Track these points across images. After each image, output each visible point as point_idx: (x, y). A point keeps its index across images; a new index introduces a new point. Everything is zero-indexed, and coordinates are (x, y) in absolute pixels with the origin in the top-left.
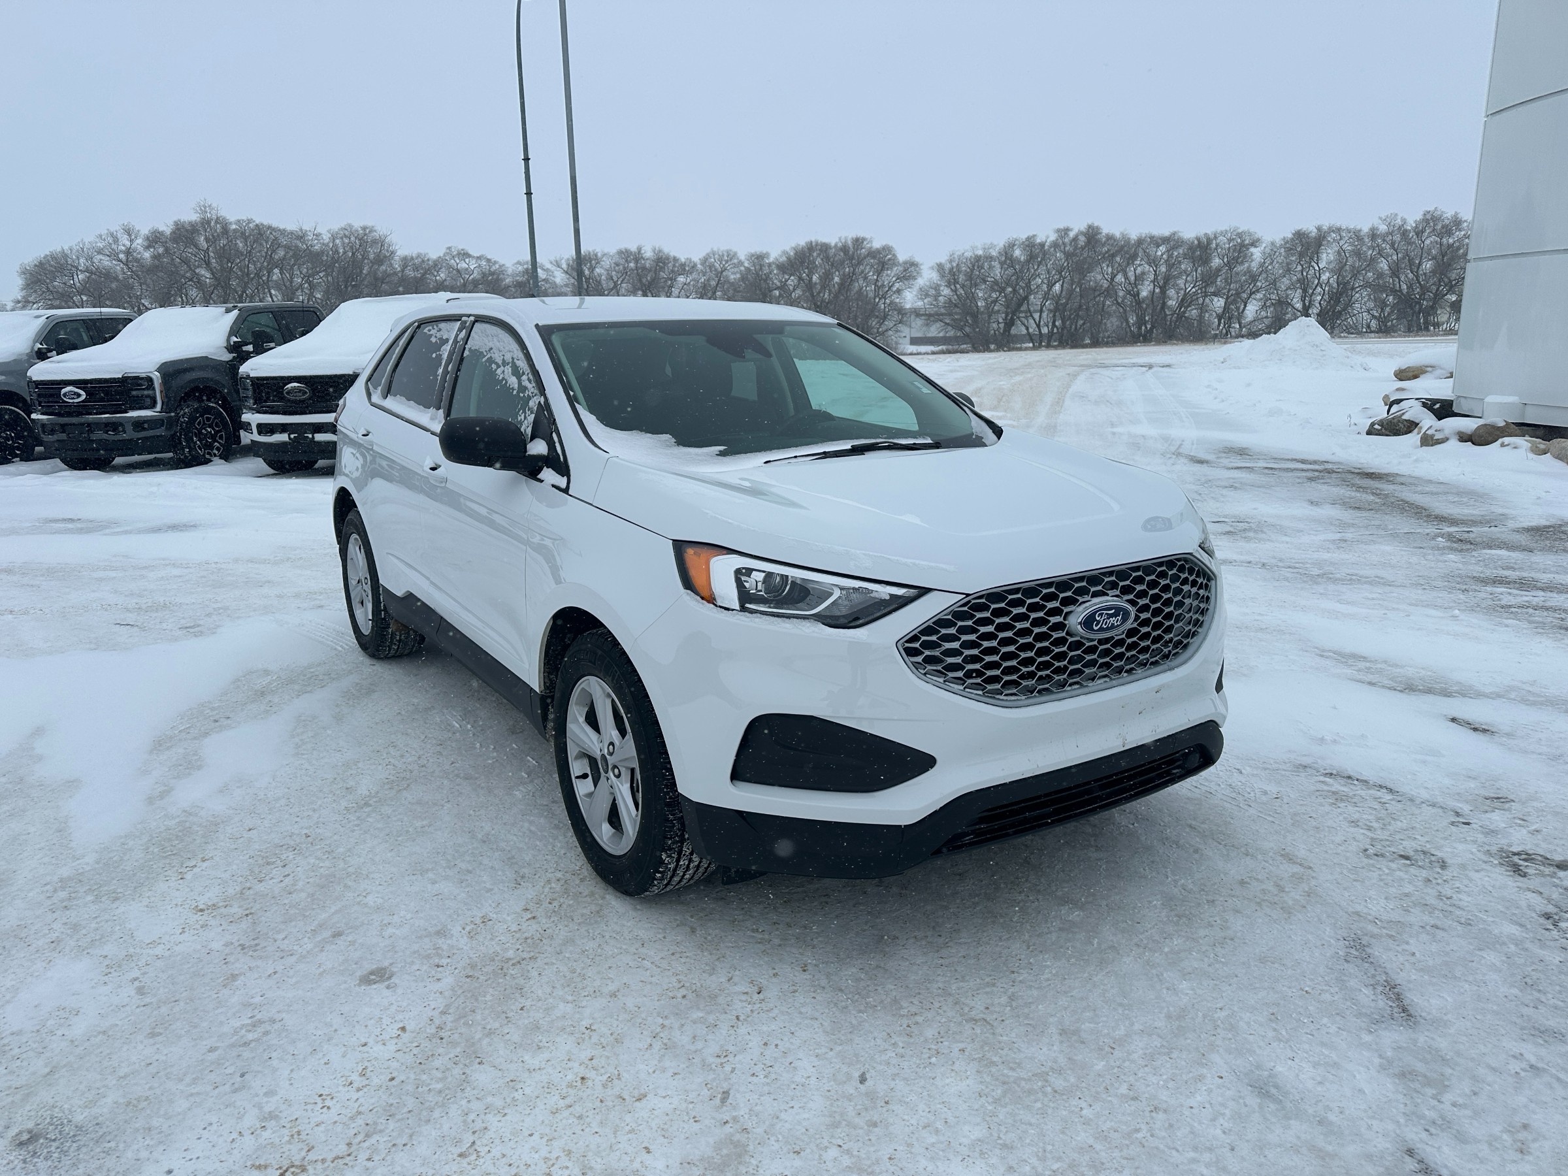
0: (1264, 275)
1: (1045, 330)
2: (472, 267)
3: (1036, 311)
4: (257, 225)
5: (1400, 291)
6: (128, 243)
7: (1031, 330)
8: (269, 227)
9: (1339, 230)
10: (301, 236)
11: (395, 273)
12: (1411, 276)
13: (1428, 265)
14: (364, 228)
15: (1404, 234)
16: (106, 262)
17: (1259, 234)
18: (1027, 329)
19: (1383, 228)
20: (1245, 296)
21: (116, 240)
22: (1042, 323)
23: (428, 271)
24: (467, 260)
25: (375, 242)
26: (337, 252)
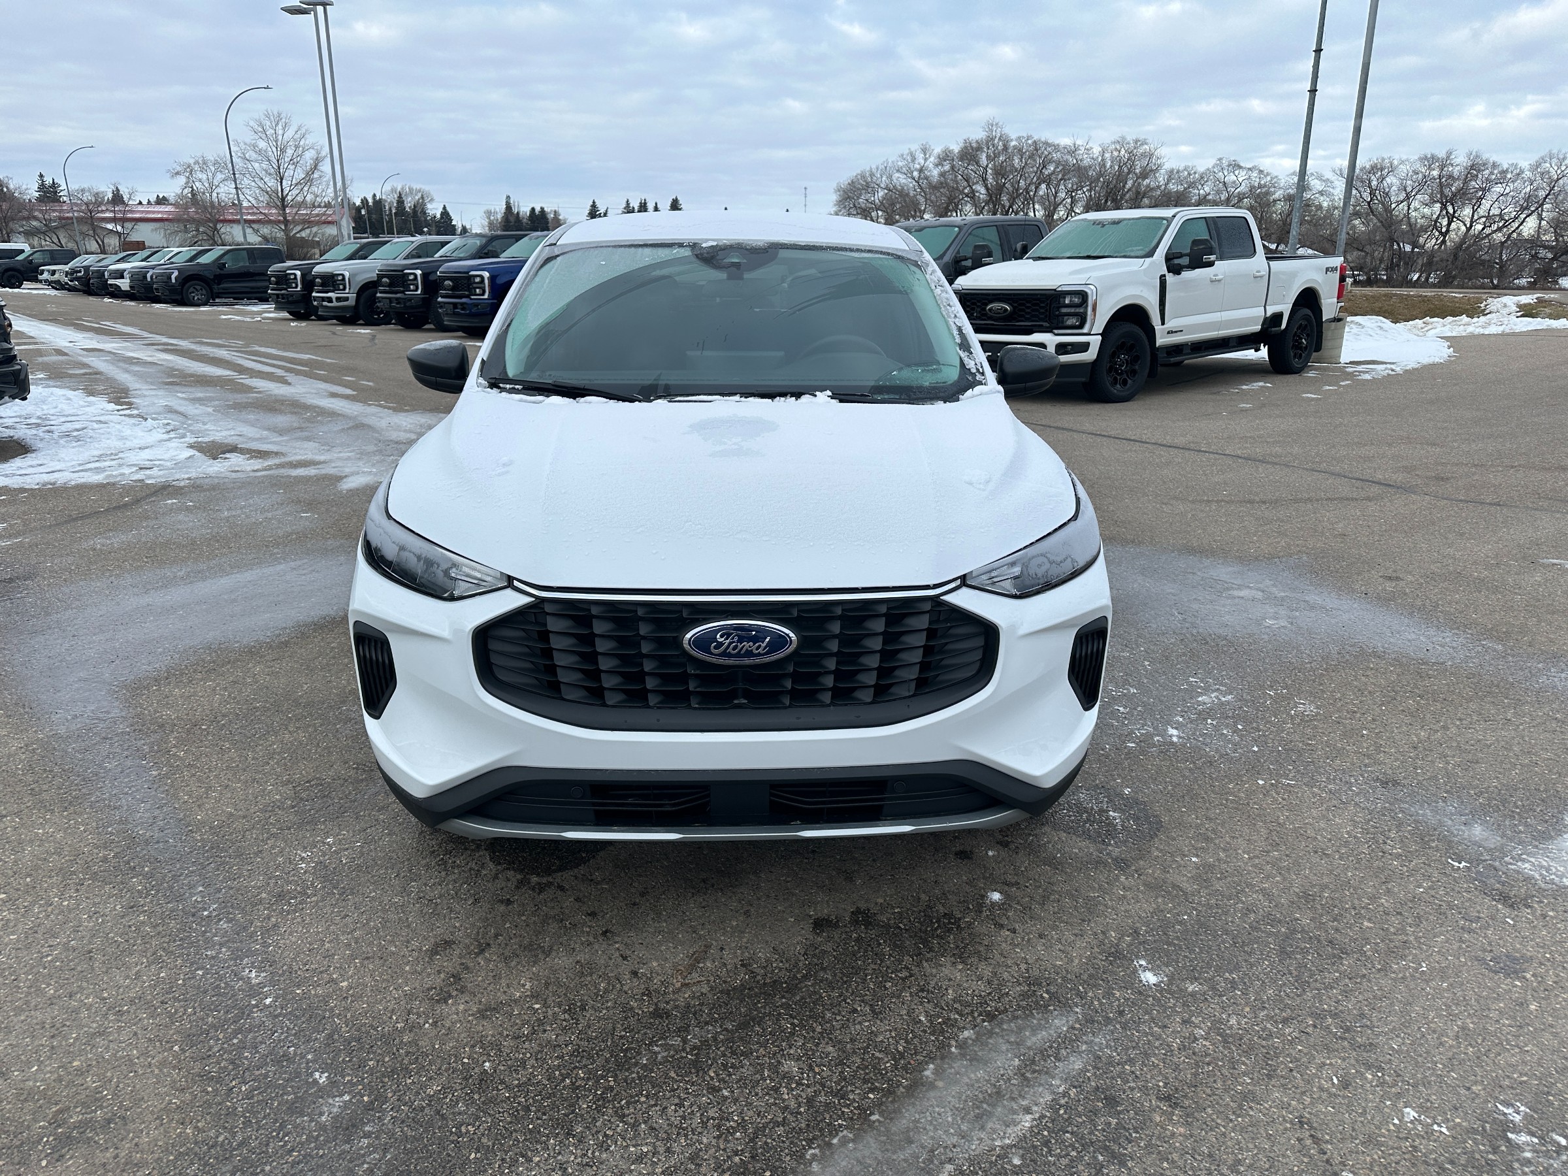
2: (1240, 180)
4: (1035, 142)
6: (922, 162)
8: (1046, 144)
10: (1073, 151)
11: (1159, 187)
14: (1136, 141)
16: (901, 180)
21: (914, 159)
23: (1192, 185)
24: (1237, 172)
25: (1143, 155)
26: (1104, 165)
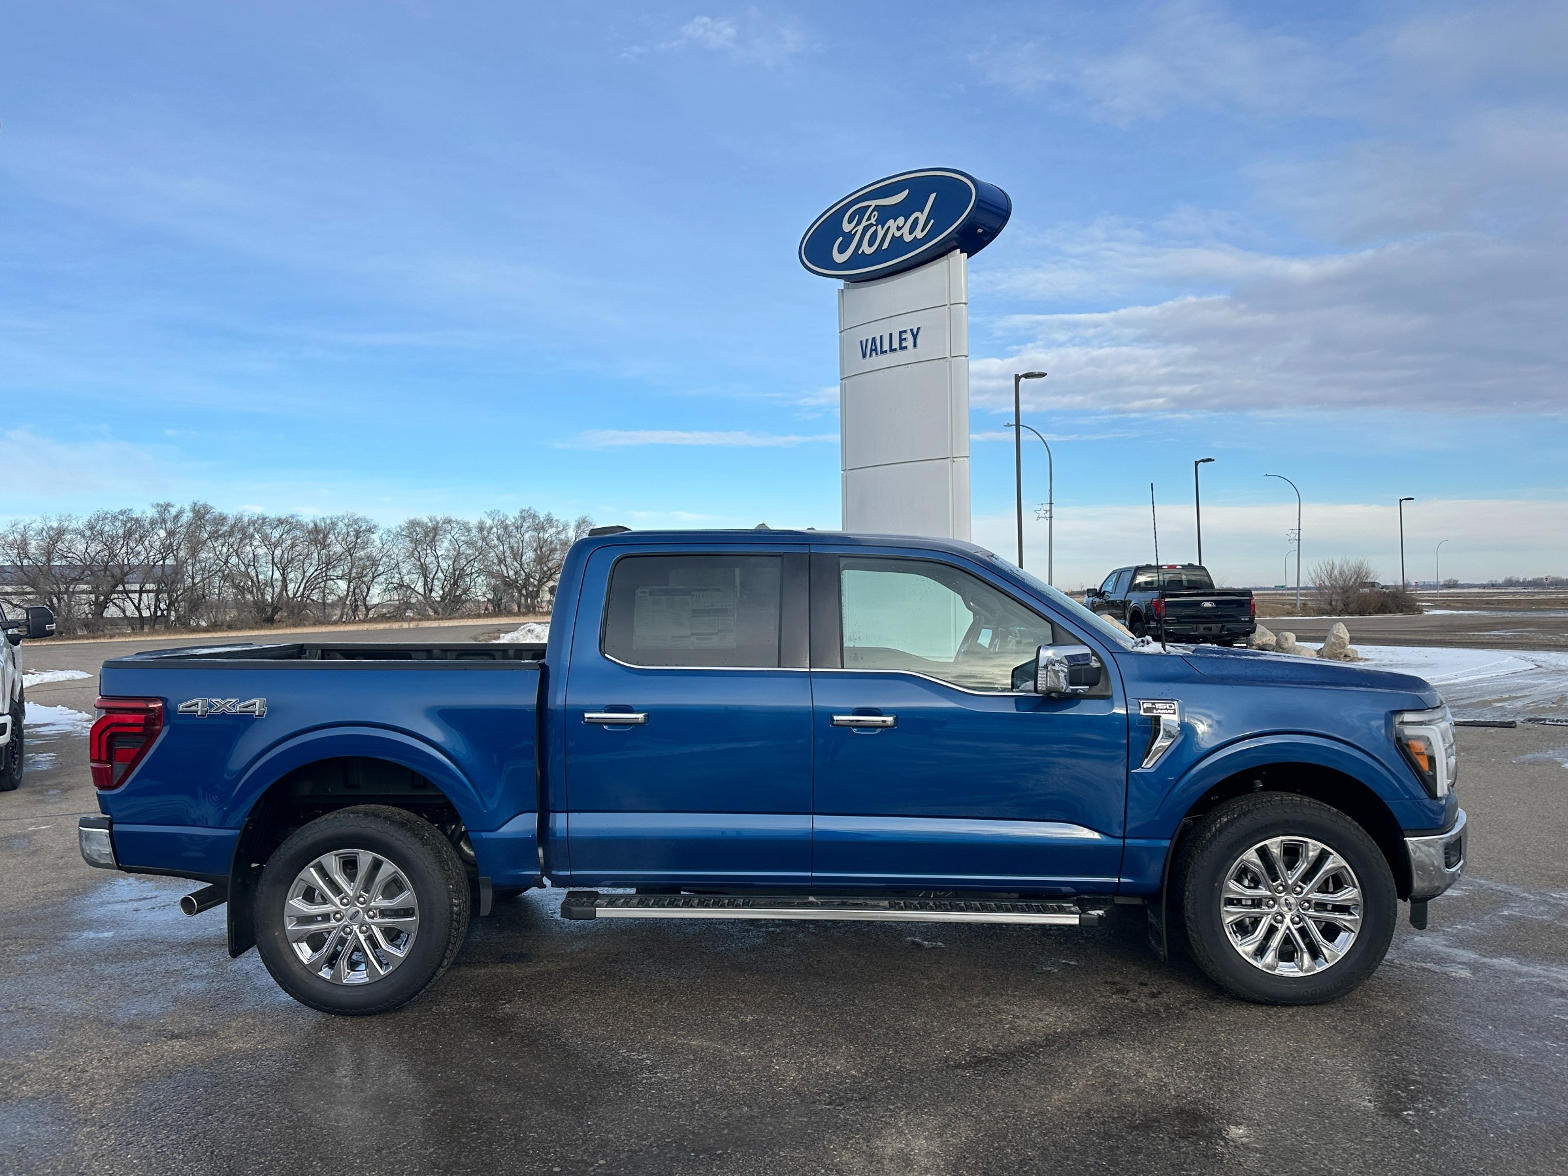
0: (384, 559)
1: (146, 613)
3: (135, 592)
5: (508, 577)
7: (128, 614)
9: (449, 521)
12: (515, 563)
13: (529, 556)
15: (506, 527)
17: (375, 522)
18: (124, 612)
19: (489, 522)
20: (365, 579)
22: (142, 605)
